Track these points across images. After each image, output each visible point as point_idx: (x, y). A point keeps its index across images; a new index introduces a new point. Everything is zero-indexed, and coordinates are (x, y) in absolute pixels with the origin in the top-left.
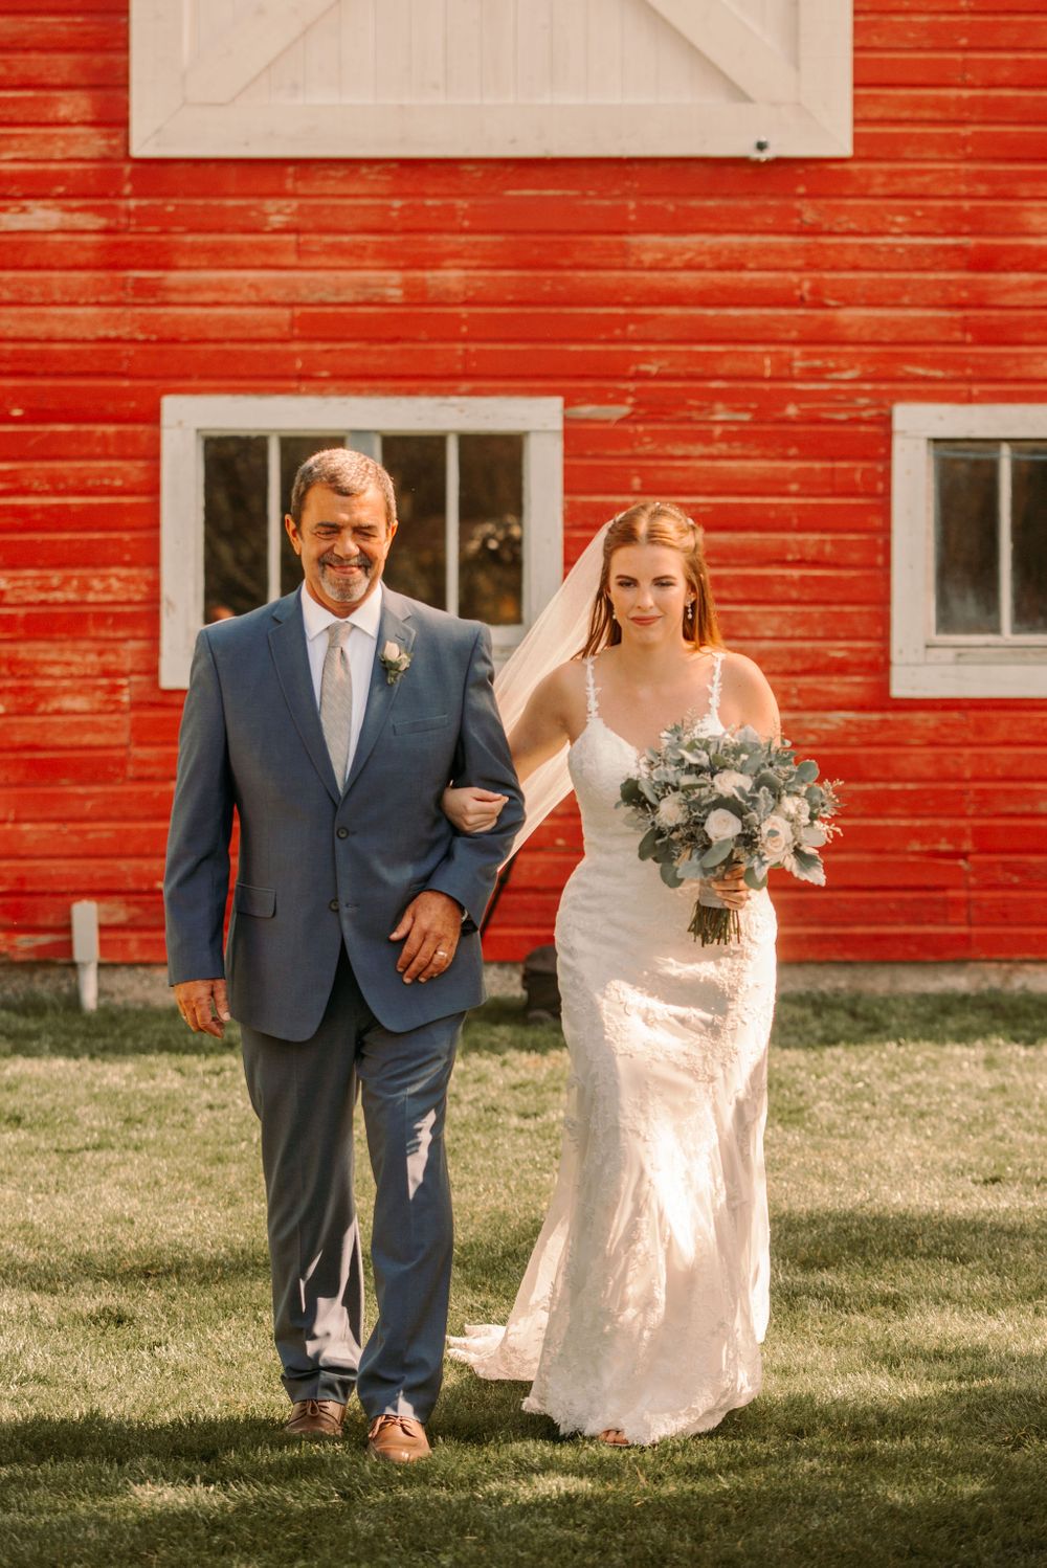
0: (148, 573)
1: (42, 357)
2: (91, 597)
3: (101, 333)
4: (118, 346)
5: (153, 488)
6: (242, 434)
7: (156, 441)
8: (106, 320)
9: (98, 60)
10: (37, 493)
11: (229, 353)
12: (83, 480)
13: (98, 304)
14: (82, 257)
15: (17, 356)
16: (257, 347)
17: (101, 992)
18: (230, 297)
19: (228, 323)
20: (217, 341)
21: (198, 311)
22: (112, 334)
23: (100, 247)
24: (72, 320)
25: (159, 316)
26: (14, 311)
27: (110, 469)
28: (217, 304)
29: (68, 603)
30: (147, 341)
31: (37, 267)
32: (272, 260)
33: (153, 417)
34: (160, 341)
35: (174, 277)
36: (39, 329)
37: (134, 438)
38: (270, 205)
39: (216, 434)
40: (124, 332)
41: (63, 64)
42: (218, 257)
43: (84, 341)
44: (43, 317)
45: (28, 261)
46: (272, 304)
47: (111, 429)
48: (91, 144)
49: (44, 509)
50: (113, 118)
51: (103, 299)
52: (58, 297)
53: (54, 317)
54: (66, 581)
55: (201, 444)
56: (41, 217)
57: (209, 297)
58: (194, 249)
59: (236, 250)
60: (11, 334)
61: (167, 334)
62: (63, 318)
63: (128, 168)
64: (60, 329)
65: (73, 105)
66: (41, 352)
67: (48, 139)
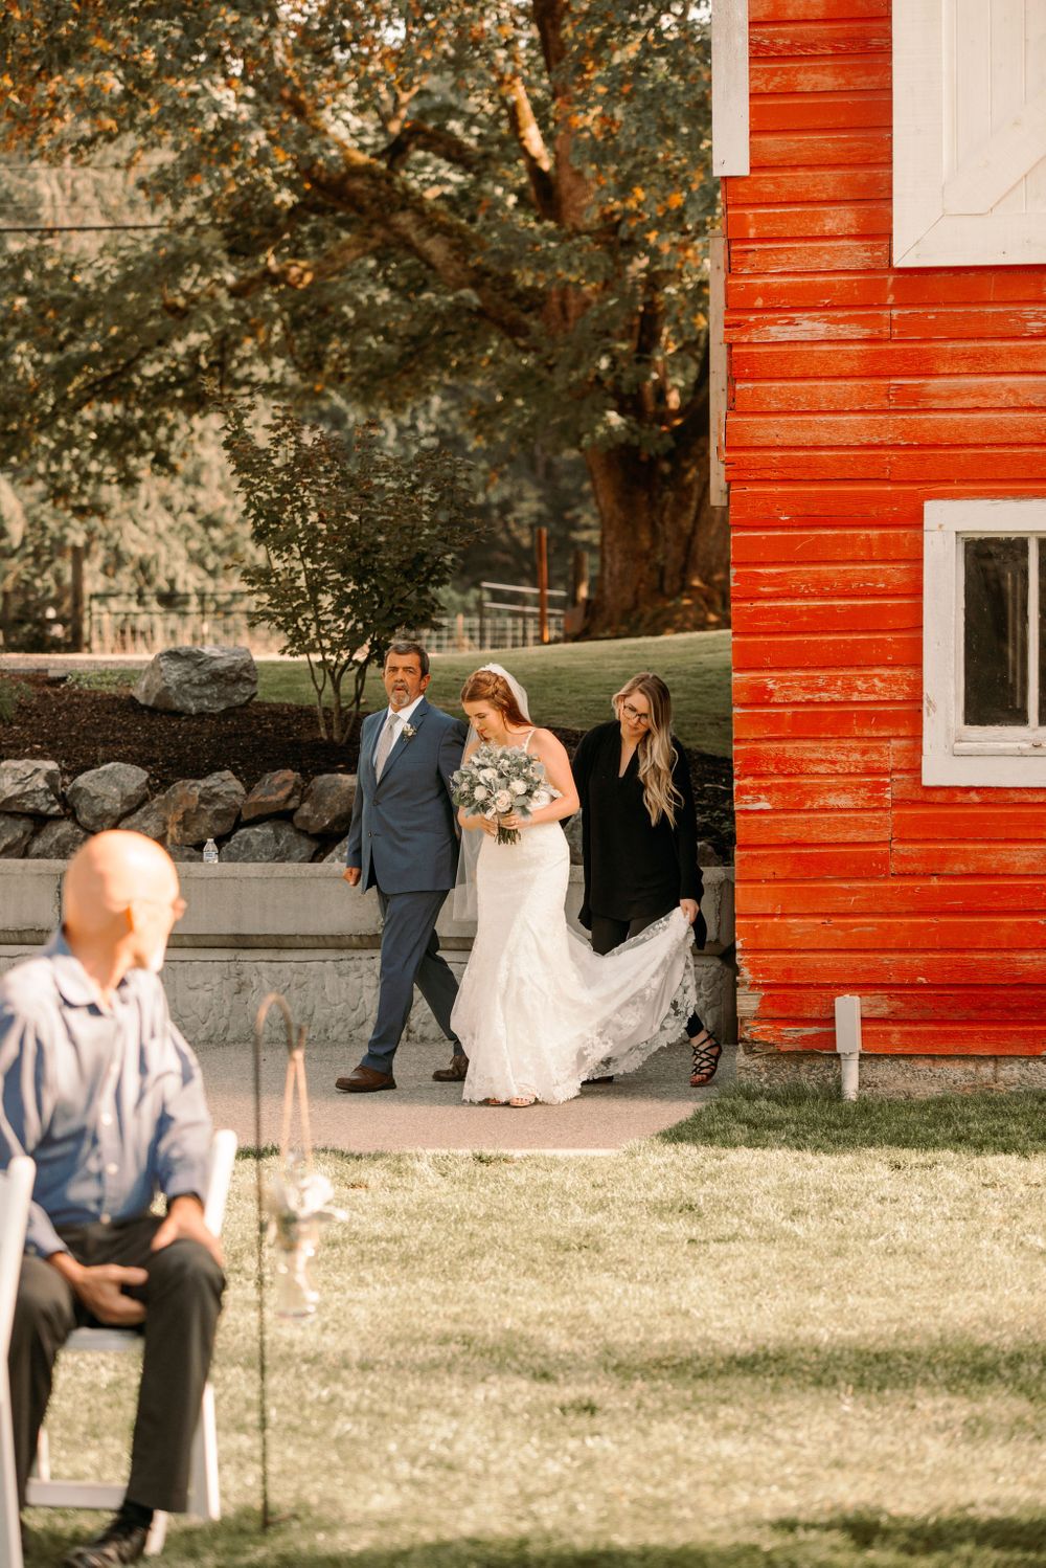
0: (910, 673)
1: (809, 464)
2: (855, 697)
3: (865, 440)
4: (882, 452)
5: (917, 591)
6: (1003, 536)
7: (919, 544)
8: (869, 427)
9: (862, 175)
10: (804, 597)
11: (988, 457)
12: (848, 583)
13: (862, 411)
14: (847, 366)
15: (786, 464)
16: (1016, 451)
17: (862, 1084)
18: (990, 403)
19: (988, 427)
20: (976, 446)
21: (958, 416)
22: (876, 440)
23: (862, 357)
24: (837, 427)
25: (920, 423)
26: (782, 419)
27: (873, 571)
28: (978, 409)
29: (833, 703)
30: (909, 447)
31: (804, 378)
32: (1031, 366)
33: (916, 521)
34: (920, 447)
35: (935, 384)
36: (806, 437)
37: (897, 541)
38: (1029, 311)
39: (977, 536)
40: (887, 438)
41: (828, 181)
42: (979, 364)
43: (849, 447)
44: (810, 425)
45: (796, 372)
46: (1031, 408)
47: (874, 533)
48: (855, 255)
49: (811, 612)
50: (877, 231)
51: (866, 407)
52: (824, 406)
53: (820, 424)
54: (832, 680)
55: (962, 547)
56: (809, 327)
57: (969, 402)
58: (955, 357)
59: (996, 357)
60: (779, 442)
61: (929, 440)
62: (829, 425)
63: (891, 279)
64: (825, 437)
65: (839, 219)
66: (808, 458)
67: (815, 253)
